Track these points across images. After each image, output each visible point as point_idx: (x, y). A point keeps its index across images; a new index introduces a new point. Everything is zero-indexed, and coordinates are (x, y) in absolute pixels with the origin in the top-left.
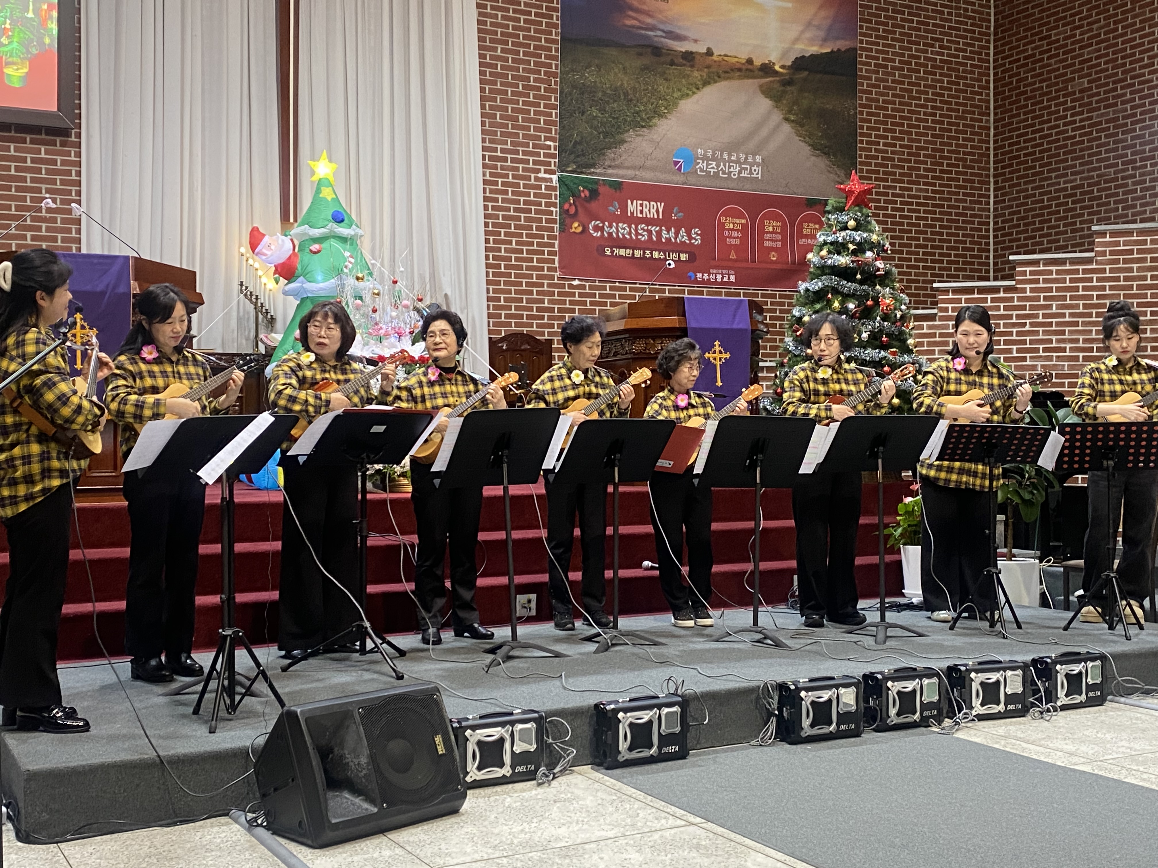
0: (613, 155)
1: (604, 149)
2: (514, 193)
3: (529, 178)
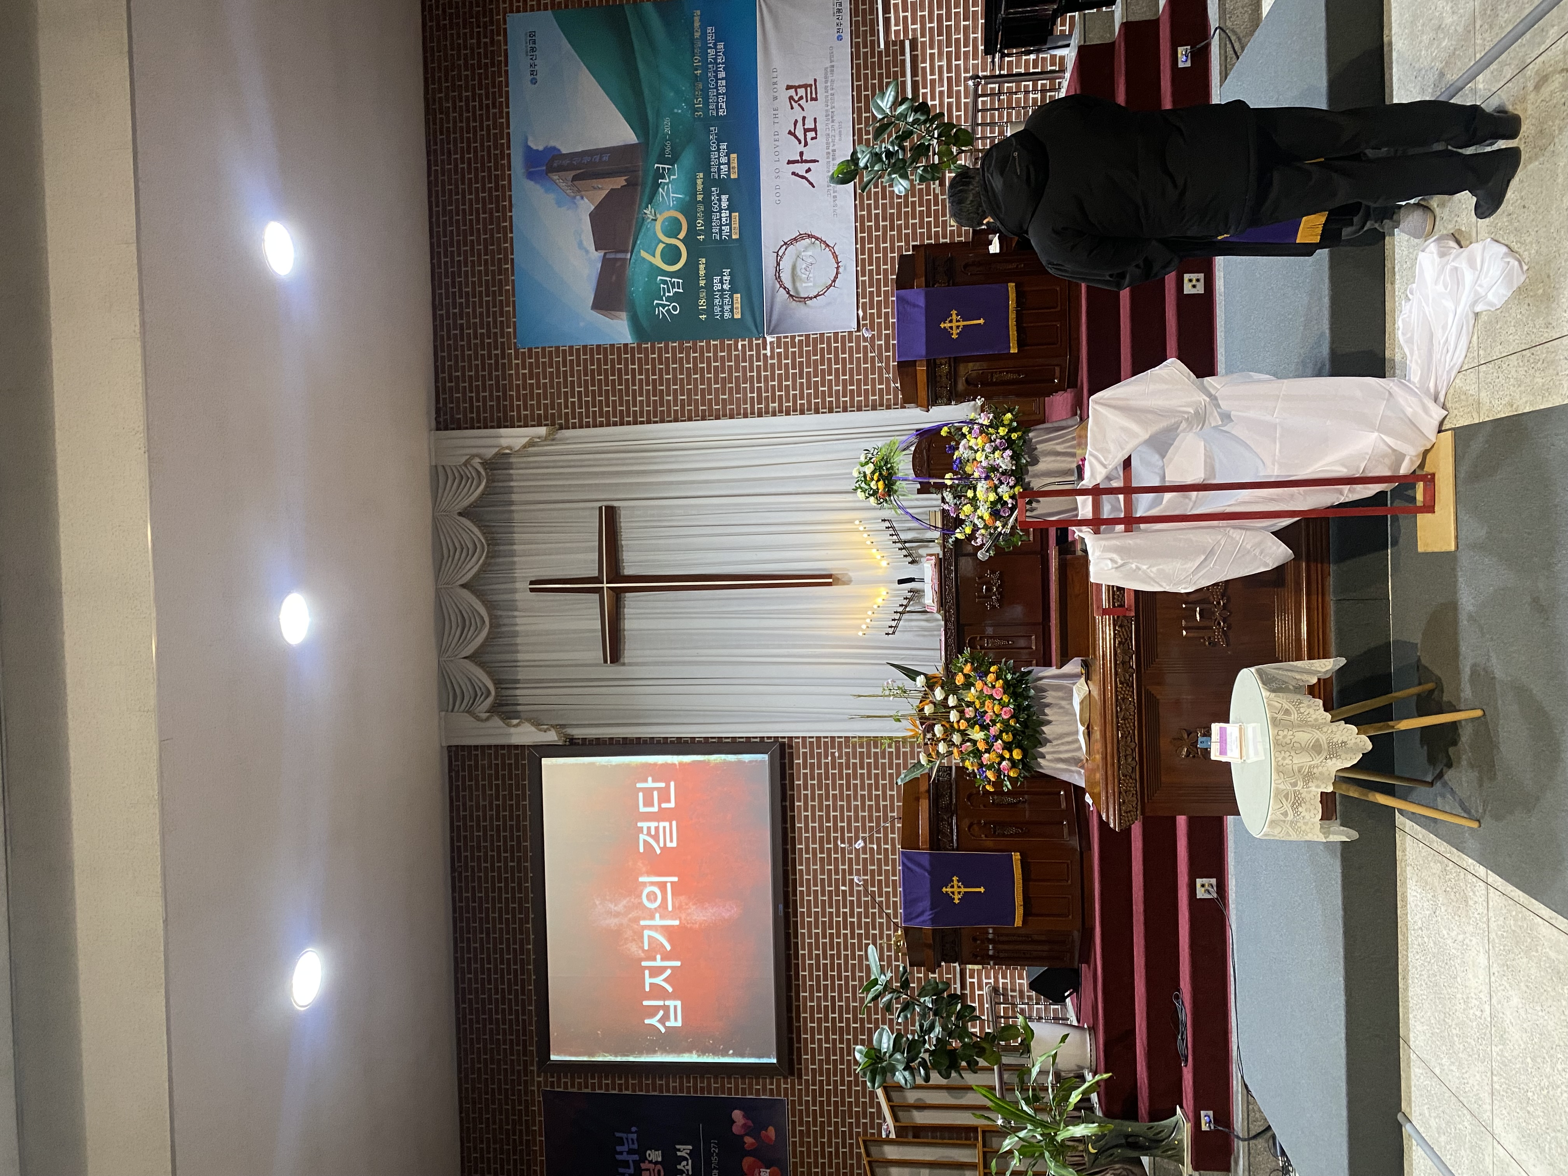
2: (787, 380)
3: (773, 365)
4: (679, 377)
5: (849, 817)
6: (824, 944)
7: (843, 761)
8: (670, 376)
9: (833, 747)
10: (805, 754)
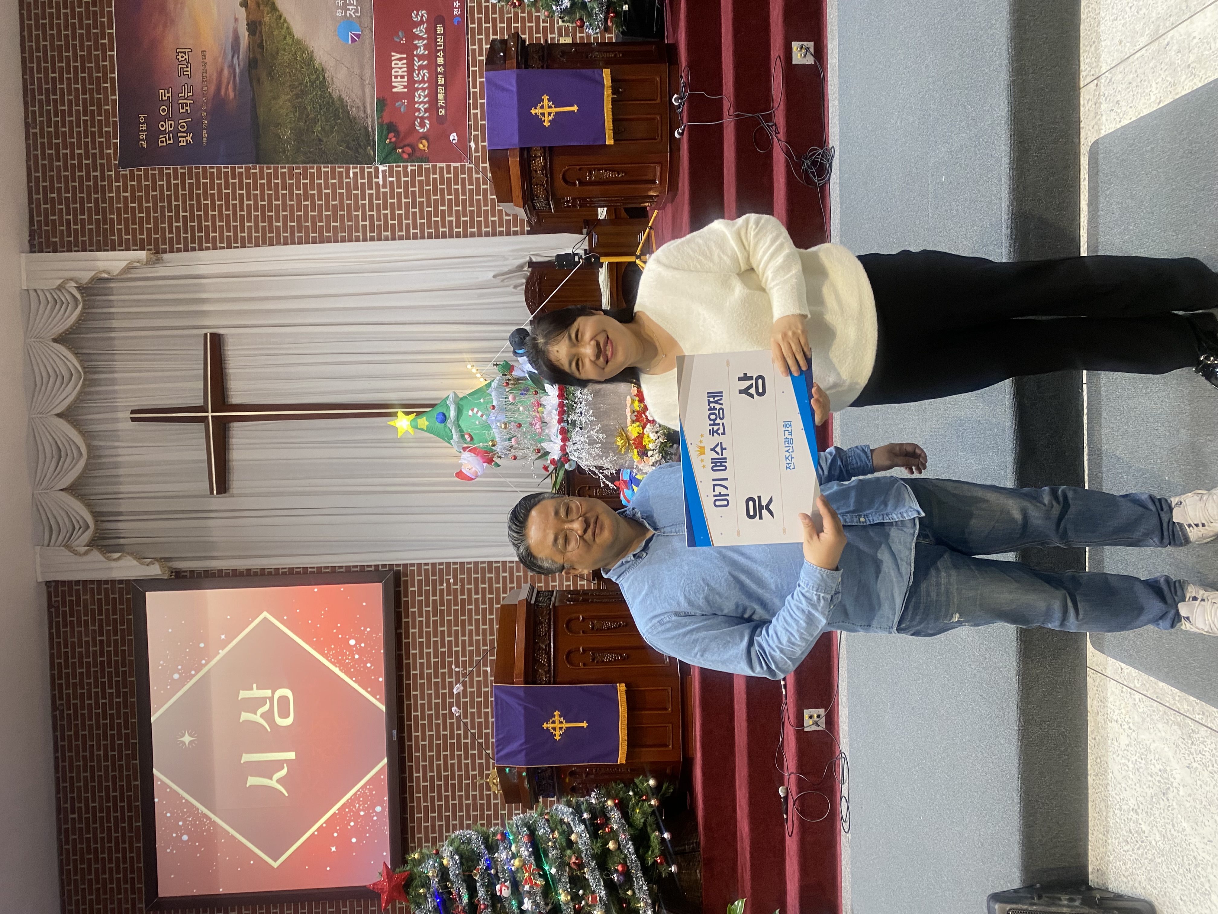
0: (354, 109)
1: (349, 119)
2: (400, 209)
3: (385, 194)
4: (289, 203)
5: (464, 642)
6: (439, 766)
7: (458, 587)
8: (280, 202)
9: (448, 574)
10: (420, 581)
